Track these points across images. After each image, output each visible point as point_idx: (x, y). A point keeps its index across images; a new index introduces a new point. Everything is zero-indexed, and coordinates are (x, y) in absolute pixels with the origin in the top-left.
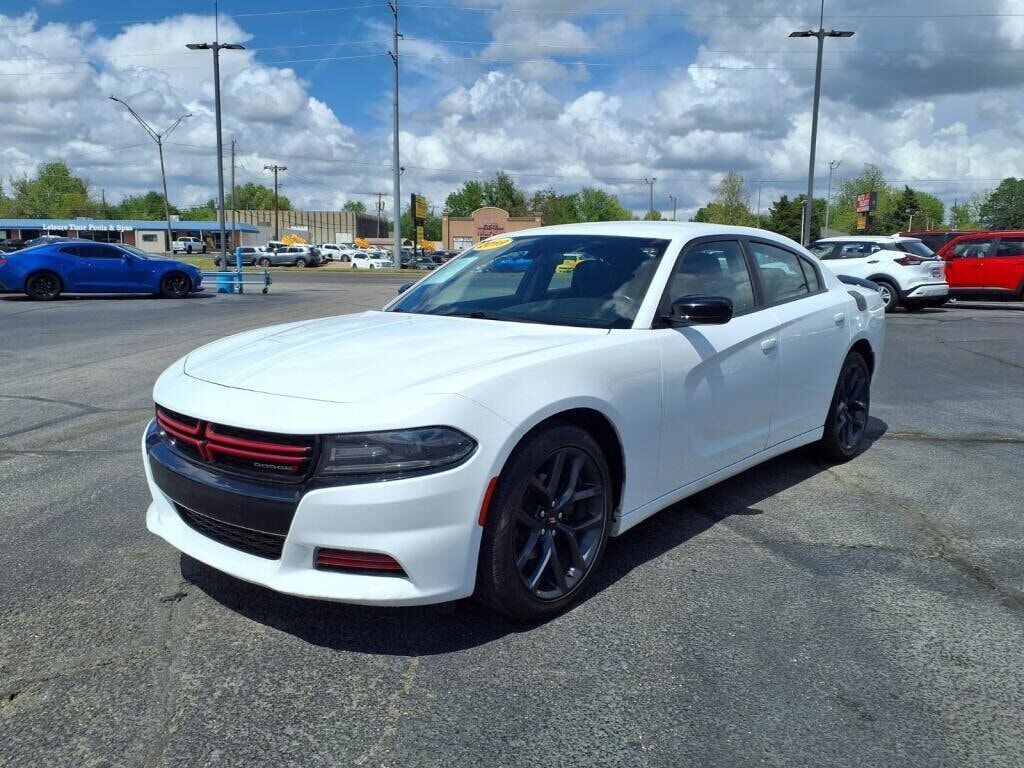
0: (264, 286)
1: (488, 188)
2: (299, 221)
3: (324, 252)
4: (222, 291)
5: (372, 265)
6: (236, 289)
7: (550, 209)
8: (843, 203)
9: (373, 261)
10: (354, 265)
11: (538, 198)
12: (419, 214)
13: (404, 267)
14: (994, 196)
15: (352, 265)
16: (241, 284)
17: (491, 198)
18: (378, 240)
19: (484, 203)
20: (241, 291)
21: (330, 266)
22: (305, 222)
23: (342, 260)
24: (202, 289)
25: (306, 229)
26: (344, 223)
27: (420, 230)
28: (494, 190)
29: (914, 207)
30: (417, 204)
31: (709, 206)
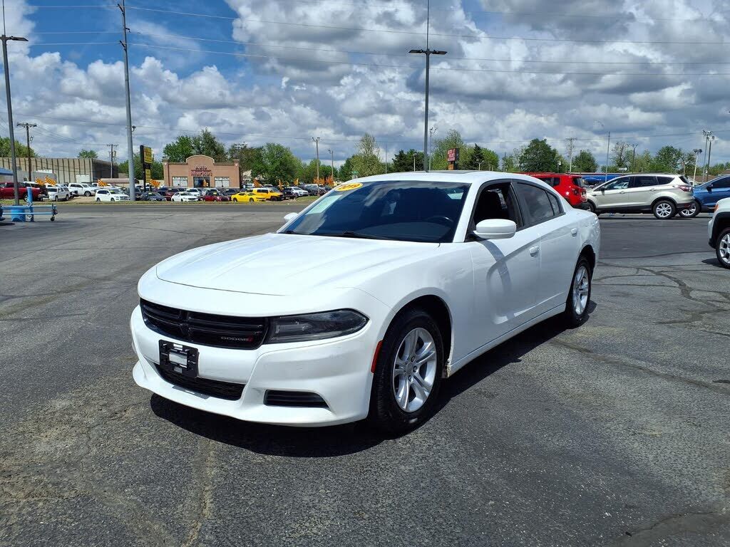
0: (51, 216)
1: (196, 141)
2: (44, 165)
3: (72, 189)
4: (16, 220)
5: (112, 199)
6: (28, 218)
7: (244, 157)
8: (438, 155)
9: (113, 196)
10: (98, 198)
11: (233, 150)
12: (147, 160)
13: (137, 199)
14: (526, 150)
15: (96, 199)
16: (33, 215)
17: (199, 149)
18: (112, 180)
19: (194, 152)
20: (32, 220)
21: (77, 200)
22: (50, 166)
23: (85, 195)
24: (4, 219)
25: (50, 172)
26: (82, 167)
27: (148, 172)
28: (201, 142)
29: (481, 157)
30: (145, 153)
31: (353, 157)
